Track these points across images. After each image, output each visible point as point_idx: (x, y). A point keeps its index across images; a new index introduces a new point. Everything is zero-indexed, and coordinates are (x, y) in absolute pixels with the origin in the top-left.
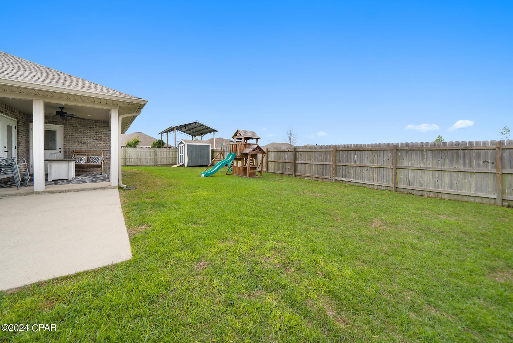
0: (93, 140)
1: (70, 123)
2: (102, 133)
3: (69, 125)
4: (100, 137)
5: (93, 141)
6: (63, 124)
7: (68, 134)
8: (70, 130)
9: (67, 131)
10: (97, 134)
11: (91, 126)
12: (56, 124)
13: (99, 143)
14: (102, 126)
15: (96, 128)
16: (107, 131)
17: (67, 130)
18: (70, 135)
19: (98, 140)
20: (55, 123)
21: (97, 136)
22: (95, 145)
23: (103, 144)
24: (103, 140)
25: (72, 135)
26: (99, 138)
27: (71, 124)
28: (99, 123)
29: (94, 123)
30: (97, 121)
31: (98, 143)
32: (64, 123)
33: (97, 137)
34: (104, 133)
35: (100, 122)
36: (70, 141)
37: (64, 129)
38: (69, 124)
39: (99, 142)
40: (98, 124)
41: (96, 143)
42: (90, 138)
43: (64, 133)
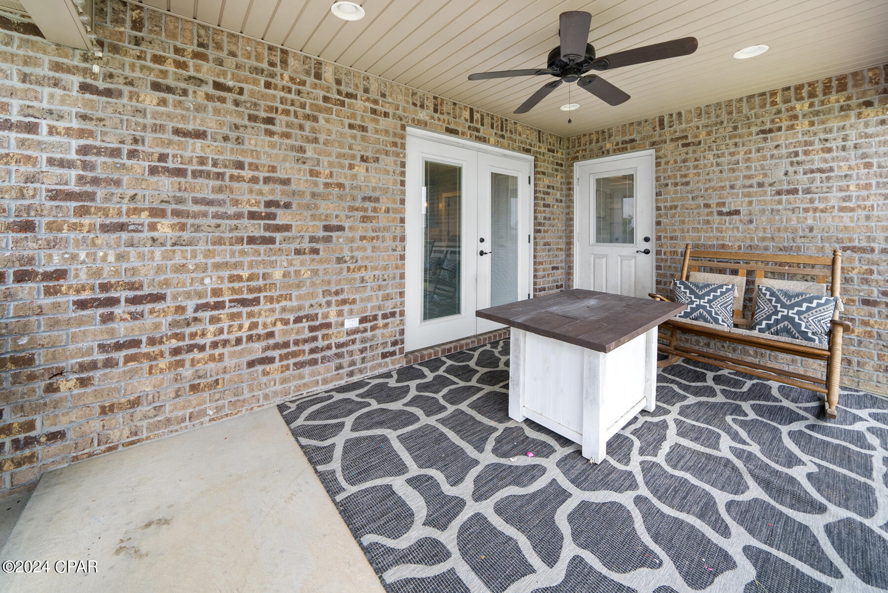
0: (779, 193)
1: (677, 135)
2: (830, 150)
3: (673, 144)
4: (821, 171)
5: (780, 202)
6: (653, 144)
7: (669, 182)
8: (676, 162)
9: (665, 171)
10: (801, 158)
11: (768, 126)
12: (634, 149)
13: (815, 210)
14: (830, 111)
15: (792, 127)
16: (870, 130)
17: (667, 163)
18: (676, 184)
19: (808, 191)
20: (629, 146)
21: (800, 169)
22: (789, 220)
23: (842, 209)
24: (841, 190)
25: (684, 180)
26: (813, 181)
27: (678, 139)
28: (812, 95)
29: (783, 107)
30: (799, 88)
31: (806, 210)
32: (657, 139)
33: (801, 177)
34: (844, 148)
35: (819, 90)
36: (676, 207)
37: (658, 164)
38: (672, 140)
39: (812, 201)
40: (802, 107)
41: (793, 210)
42: (761, 185)
43: (658, 179)
